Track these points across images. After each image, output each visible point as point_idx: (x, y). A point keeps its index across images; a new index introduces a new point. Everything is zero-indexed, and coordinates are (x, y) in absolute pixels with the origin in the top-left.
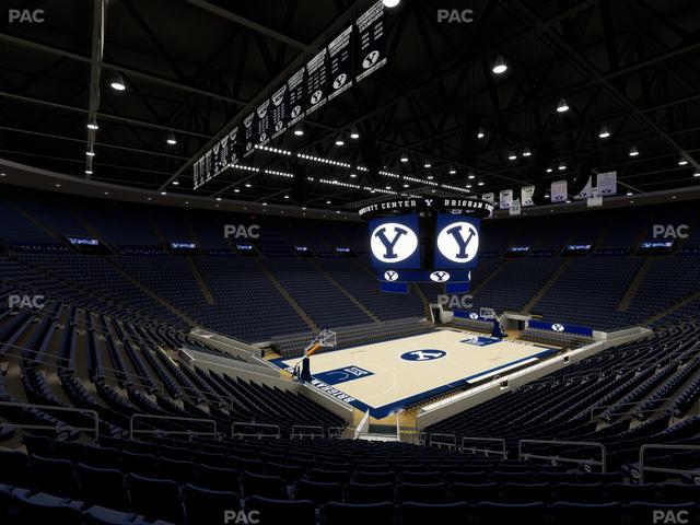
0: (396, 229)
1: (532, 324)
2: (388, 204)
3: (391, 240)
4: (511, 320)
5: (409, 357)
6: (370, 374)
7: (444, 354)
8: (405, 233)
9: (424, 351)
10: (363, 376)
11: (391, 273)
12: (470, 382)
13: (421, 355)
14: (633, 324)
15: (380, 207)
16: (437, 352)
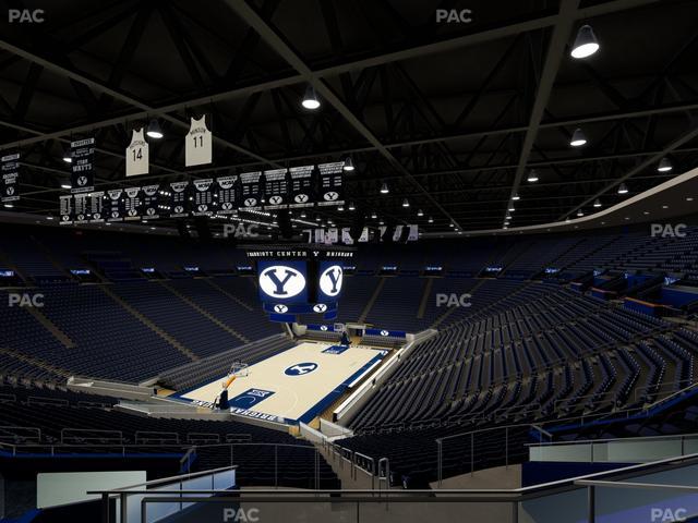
0: (287, 271)
1: (367, 332)
2: (283, 254)
3: (281, 279)
4: (351, 330)
5: (290, 372)
6: (272, 393)
7: (316, 366)
8: (295, 275)
9: (301, 365)
10: (266, 396)
11: (281, 306)
12: (351, 386)
13: (300, 369)
14: (427, 328)
15: (275, 254)
16: (310, 364)
